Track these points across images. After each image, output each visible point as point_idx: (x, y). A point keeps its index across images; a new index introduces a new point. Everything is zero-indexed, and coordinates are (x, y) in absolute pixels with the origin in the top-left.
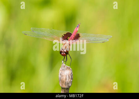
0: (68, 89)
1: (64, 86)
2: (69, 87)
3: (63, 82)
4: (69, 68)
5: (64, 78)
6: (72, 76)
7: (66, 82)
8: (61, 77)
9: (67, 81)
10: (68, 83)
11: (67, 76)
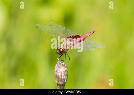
0: (63, 85)
1: (60, 83)
2: (65, 83)
3: (58, 79)
4: (65, 65)
5: (60, 75)
6: (67, 73)
7: (61, 79)
8: (57, 74)
9: (63, 77)
10: (63, 80)
11: (63, 73)
